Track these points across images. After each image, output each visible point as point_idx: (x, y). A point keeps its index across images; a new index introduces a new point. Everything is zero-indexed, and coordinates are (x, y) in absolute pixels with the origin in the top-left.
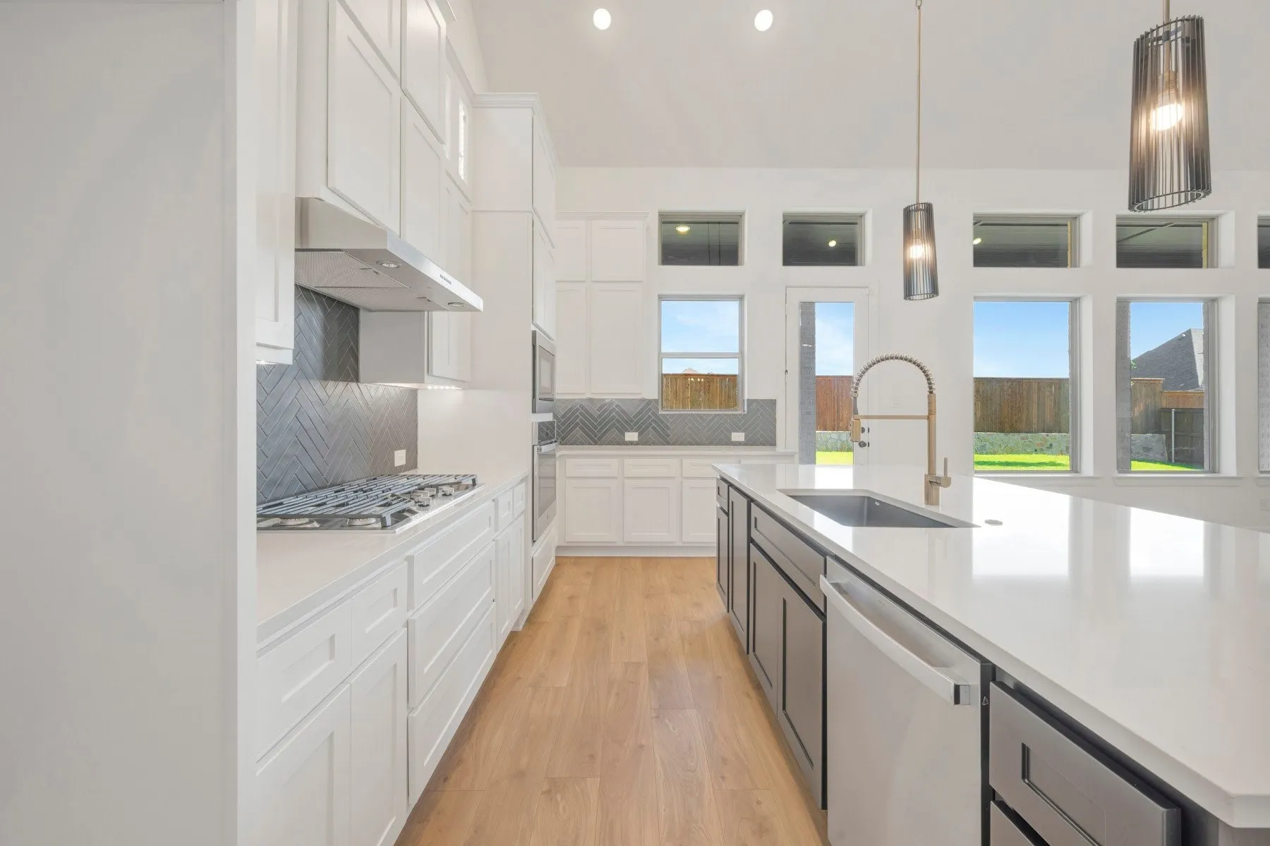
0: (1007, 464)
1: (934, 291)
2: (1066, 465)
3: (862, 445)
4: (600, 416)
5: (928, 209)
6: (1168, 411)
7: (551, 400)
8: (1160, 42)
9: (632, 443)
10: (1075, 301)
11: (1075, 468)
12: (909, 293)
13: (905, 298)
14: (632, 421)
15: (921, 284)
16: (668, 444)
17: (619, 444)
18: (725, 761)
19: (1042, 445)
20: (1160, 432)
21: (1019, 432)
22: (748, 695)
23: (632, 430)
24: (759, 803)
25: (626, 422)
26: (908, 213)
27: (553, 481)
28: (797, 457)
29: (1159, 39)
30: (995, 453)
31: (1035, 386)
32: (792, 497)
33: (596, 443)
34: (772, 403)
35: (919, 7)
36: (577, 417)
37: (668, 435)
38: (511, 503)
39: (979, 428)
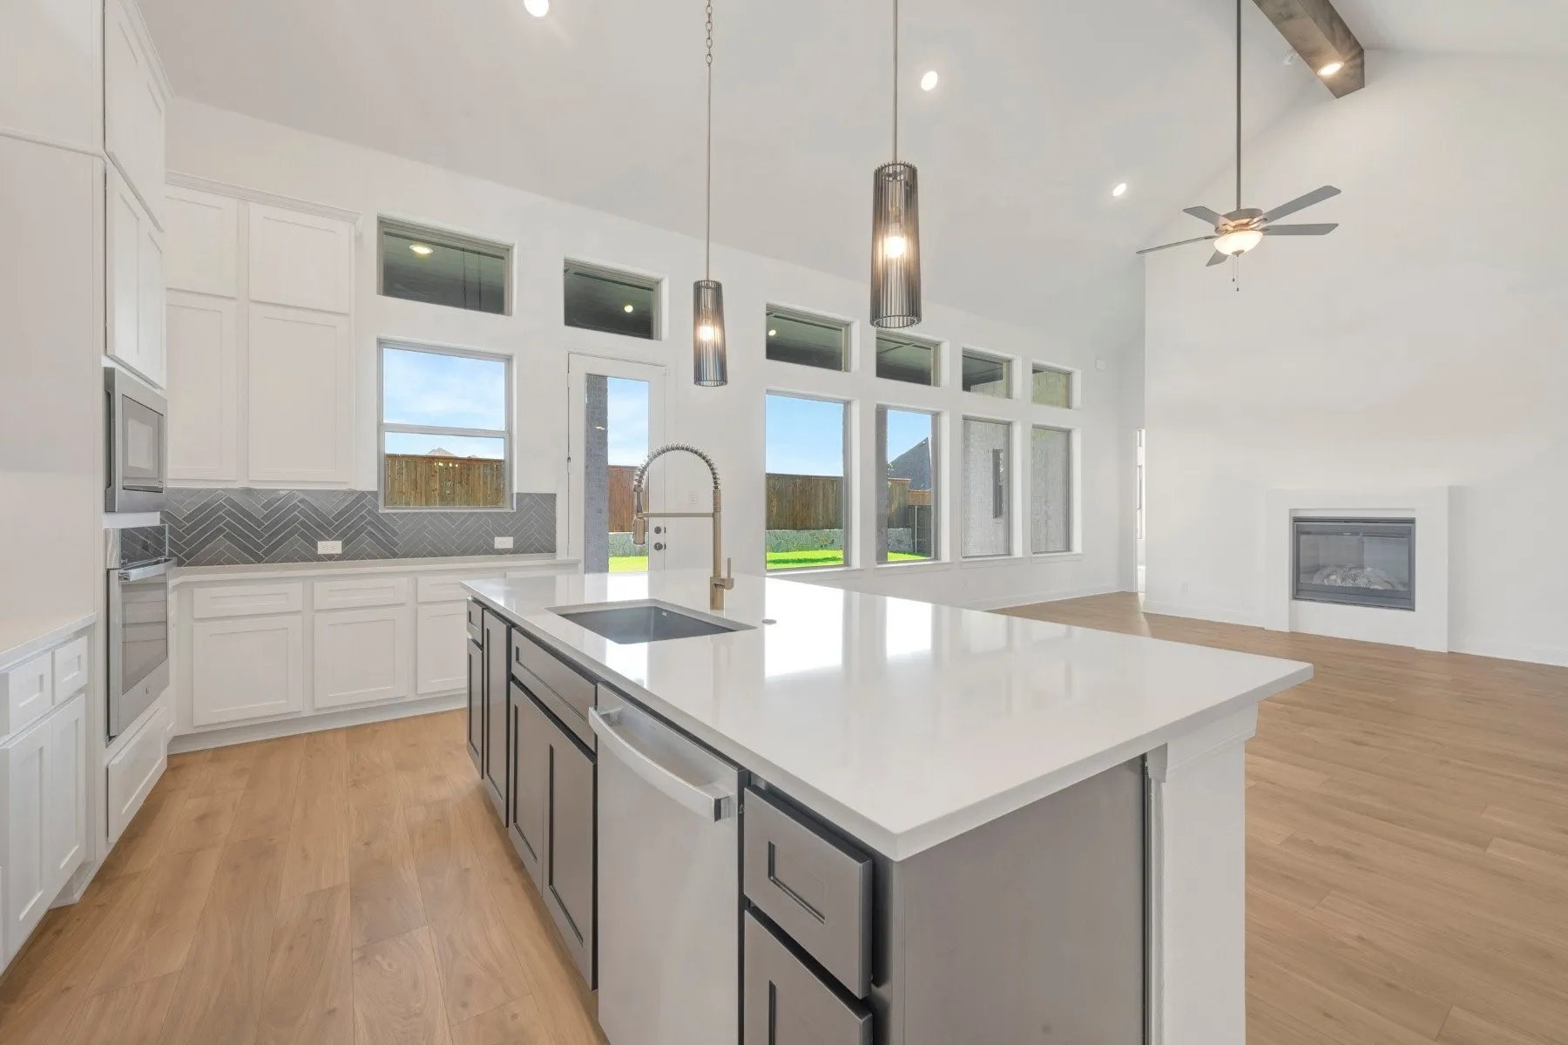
0: (800, 561)
1: (723, 379)
2: (839, 559)
3: (658, 547)
4: (266, 517)
5: (718, 288)
6: (912, 507)
7: (160, 491)
8: (891, 179)
9: (330, 557)
10: (847, 404)
11: (847, 562)
12: (699, 378)
13: (695, 383)
14: (330, 524)
15: (710, 370)
16: (395, 555)
17: (305, 559)
18: (469, 981)
19: (826, 541)
20: (908, 527)
21: (808, 529)
22: (507, 880)
23: (330, 536)
24: (514, 1016)
25: (319, 526)
26: (698, 287)
27: (163, 627)
28: (581, 566)
29: (889, 175)
30: (788, 551)
31: (821, 482)
32: (564, 616)
33: (259, 560)
34: (551, 498)
35: (709, 64)
36: (221, 518)
37: (396, 544)
38: (48, 678)
39: (771, 524)
